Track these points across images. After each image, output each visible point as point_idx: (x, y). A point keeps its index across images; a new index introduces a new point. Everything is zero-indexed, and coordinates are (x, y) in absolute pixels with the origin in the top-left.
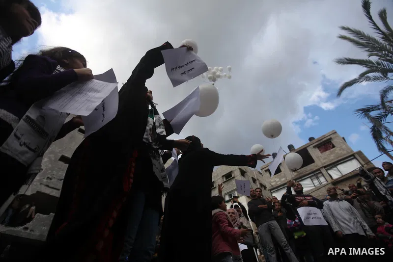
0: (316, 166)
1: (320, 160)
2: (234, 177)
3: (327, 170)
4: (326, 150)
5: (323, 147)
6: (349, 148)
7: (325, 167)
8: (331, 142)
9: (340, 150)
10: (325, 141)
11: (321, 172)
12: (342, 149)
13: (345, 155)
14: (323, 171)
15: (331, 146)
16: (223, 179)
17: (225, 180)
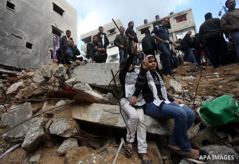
0: (171, 31)
1: (174, 27)
2: (116, 32)
3: (176, 34)
4: (181, 21)
5: (180, 19)
6: (194, 22)
7: (175, 32)
8: (185, 16)
9: (188, 22)
10: (182, 15)
11: (172, 35)
12: (190, 22)
13: (190, 26)
14: (174, 34)
15: (184, 19)
16: (108, 33)
17: (109, 34)
